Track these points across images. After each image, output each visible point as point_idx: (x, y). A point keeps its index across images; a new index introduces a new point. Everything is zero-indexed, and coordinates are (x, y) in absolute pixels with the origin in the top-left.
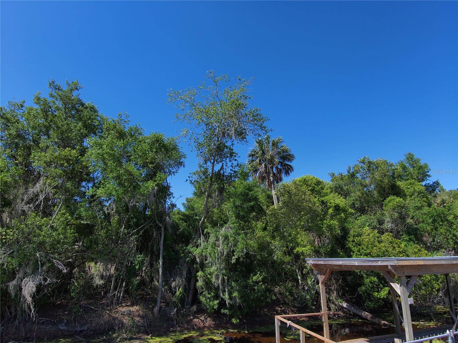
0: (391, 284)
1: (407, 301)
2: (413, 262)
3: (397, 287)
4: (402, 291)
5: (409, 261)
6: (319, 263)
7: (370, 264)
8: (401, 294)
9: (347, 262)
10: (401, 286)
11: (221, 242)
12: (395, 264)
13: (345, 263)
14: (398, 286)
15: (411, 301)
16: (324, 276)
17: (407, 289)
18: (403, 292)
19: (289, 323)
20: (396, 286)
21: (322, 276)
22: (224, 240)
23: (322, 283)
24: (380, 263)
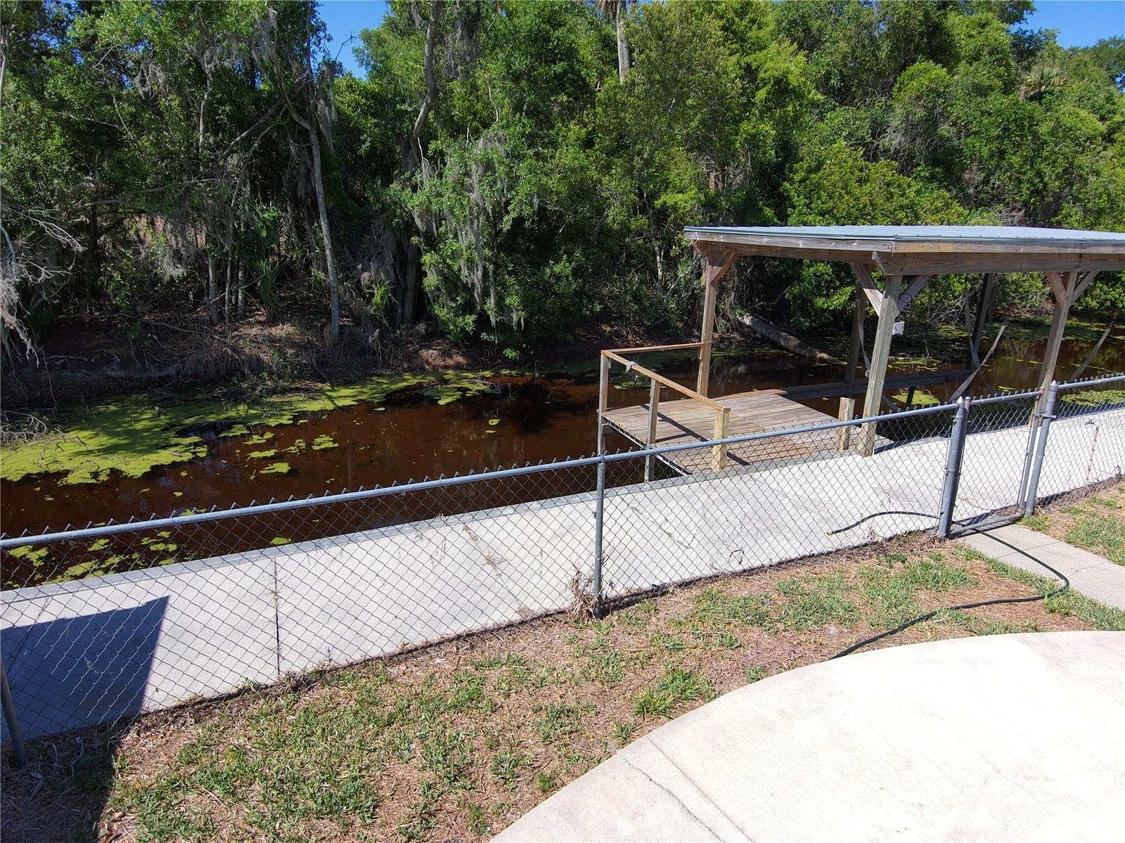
0: (867, 291)
1: (890, 329)
2: (931, 245)
3: (877, 300)
4: (886, 307)
5: (923, 244)
6: (715, 240)
7: (833, 246)
8: (881, 313)
9: (779, 239)
10: (886, 297)
11: (475, 178)
12: (889, 251)
13: (774, 242)
14: (881, 296)
15: (898, 328)
16: (720, 268)
17: (898, 304)
18: (887, 311)
19: (629, 364)
20: (876, 296)
21: (715, 267)
22: (484, 175)
23: (712, 283)
24: (855, 247)
